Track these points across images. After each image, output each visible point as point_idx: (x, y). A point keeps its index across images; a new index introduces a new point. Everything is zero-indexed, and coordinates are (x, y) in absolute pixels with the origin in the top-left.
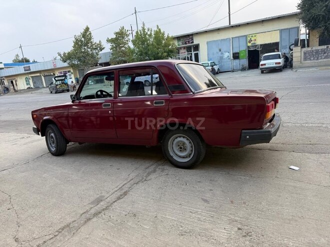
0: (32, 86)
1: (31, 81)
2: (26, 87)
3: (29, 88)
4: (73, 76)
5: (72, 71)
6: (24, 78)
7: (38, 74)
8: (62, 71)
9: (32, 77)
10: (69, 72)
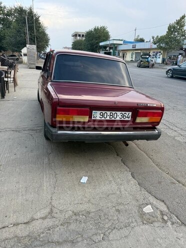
0: (134, 60)
1: (134, 56)
2: (131, 59)
3: (132, 61)
4: (161, 56)
5: (162, 52)
6: (131, 52)
7: (140, 51)
8: (155, 51)
9: (136, 53)
10: (160, 52)
